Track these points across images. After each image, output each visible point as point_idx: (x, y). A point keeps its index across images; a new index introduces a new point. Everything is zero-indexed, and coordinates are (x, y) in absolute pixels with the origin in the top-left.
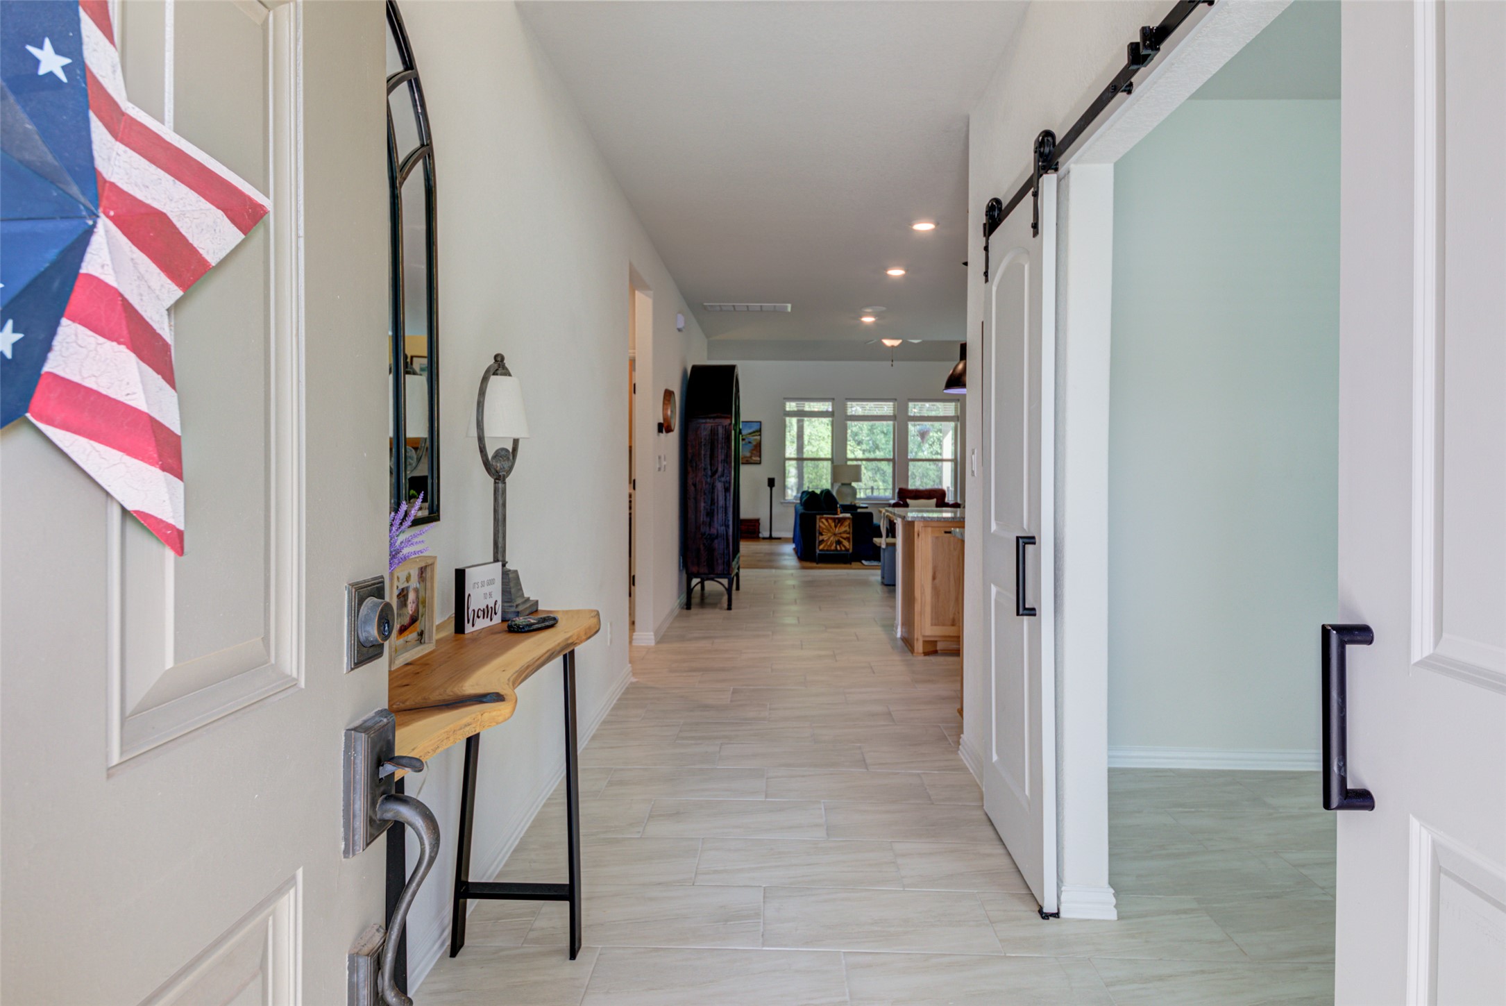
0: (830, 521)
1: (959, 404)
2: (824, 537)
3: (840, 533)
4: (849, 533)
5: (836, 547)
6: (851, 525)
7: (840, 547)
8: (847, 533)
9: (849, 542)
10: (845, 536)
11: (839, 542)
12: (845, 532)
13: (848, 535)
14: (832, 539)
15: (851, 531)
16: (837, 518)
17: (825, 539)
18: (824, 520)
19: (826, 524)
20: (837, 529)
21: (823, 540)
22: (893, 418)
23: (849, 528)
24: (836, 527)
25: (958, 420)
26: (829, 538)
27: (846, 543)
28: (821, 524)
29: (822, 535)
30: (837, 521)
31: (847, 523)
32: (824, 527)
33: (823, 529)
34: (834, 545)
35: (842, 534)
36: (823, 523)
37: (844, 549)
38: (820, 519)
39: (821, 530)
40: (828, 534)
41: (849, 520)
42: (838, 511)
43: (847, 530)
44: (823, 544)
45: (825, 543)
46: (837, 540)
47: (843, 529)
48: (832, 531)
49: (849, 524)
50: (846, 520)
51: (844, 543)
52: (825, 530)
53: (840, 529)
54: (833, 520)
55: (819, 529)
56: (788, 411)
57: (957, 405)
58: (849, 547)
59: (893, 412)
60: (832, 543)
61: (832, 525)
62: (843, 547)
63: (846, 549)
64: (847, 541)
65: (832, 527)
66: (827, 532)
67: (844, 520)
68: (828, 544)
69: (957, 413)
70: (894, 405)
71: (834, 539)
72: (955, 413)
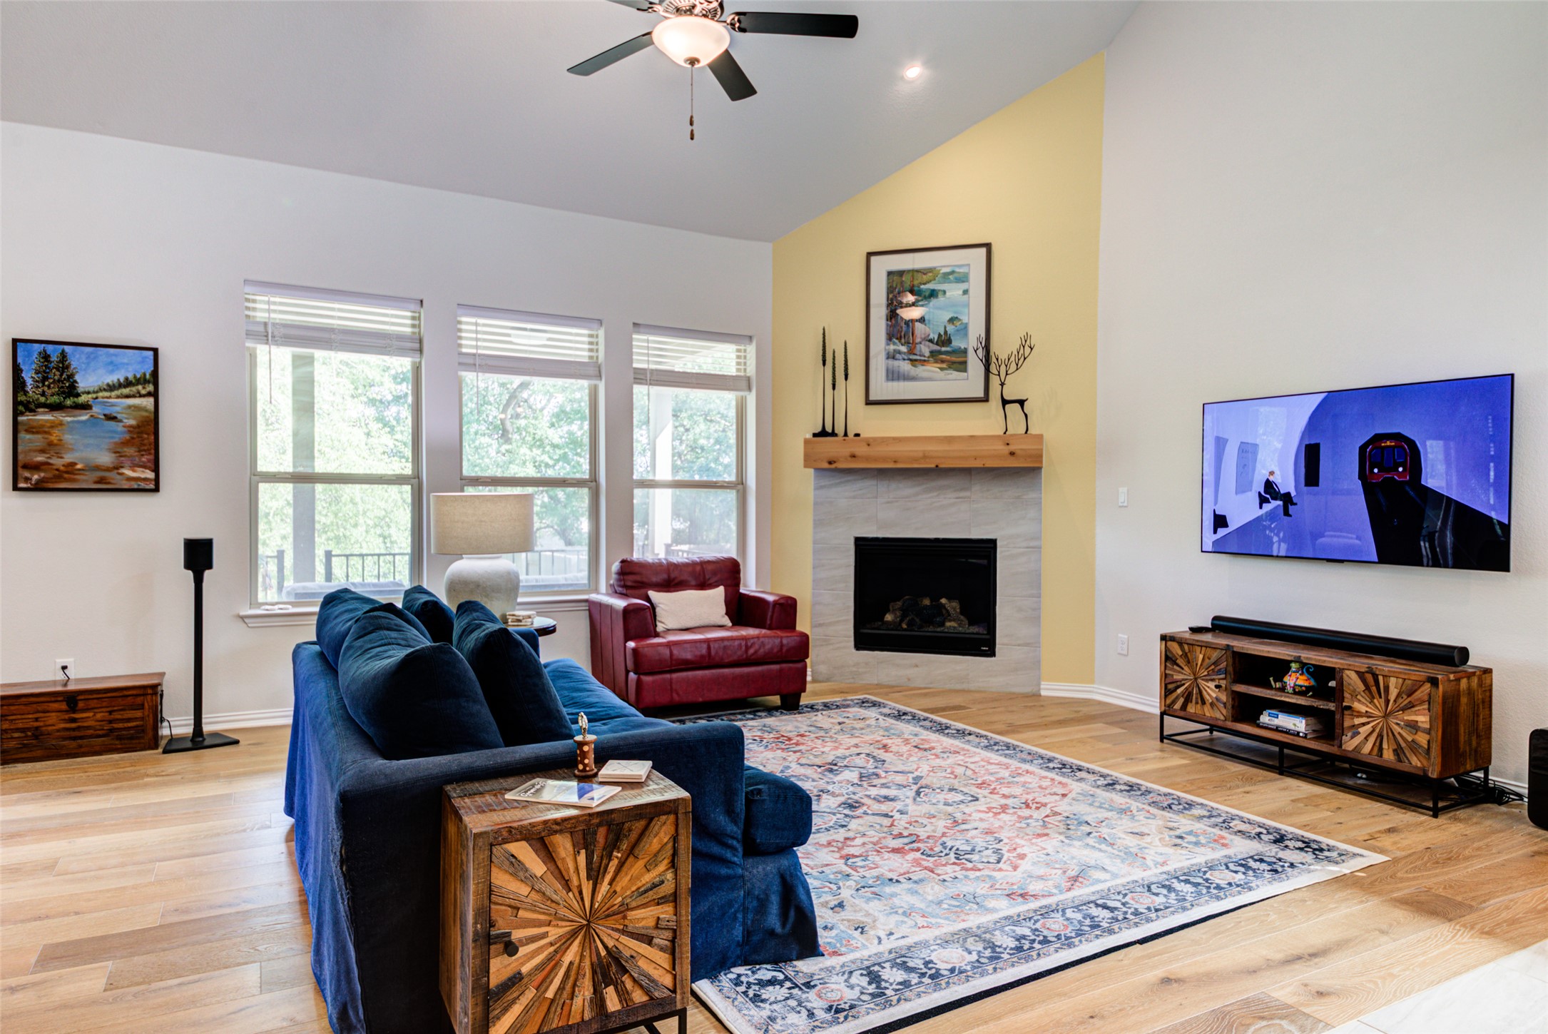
0: (563, 845)
1: (751, 349)
2: (520, 953)
3: (624, 908)
4: (674, 898)
5: (598, 1000)
6: (686, 843)
7: (623, 995)
8: (659, 902)
9: (672, 951)
10: (643, 917)
11: (612, 967)
12: (649, 896)
13: (666, 912)
14: (571, 955)
15: (686, 882)
16: (606, 818)
17: (525, 969)
18: (522, 850)
19: (537, 866)
20: (604, 888)
21: (516, 979)
22: (592, 370)
23: (673, 865)
24: (595, 875)
25: (750, 389)
26: (552, 963)
27: (653, 962)
28: (501, 879)
29: (510, 948)
30: (601, 833)
31: (661, 834)
32: (524, 890)
33: (518, 909)
34: (585, 991)
35: (632, 915)
36: (515, 864)
37: (645, 998)
38: (491, 845)
39: (502, 918)
40: (545, 935)
41: (672, 817)
42: (584, 755)
43: (662, 882)
44: (514, 1002)
45: (530, 994)
46: (603, 953)
47: (638, 878)
48: (570, 908)
49: (670, 845)
50: (656, 824)
51: (642, 963)
52: (525, 909)
53: (623, 881)
54: (579, 837)
55: (485, 915)
56: (265, 324)
57: (745, 351)
58: (675, 977)
59: (594, 354)
60: (574, 985)
61: (571, 866)
62: (641, 986)
63: (657, 994)
64: (662, 949)
65: (575, 882)
66: (539, 924)
67: (643, 823)
68: (550, 994)
69: (745, 370)
70: (597, 336)
71: (582, 957)
72: (738, 370)
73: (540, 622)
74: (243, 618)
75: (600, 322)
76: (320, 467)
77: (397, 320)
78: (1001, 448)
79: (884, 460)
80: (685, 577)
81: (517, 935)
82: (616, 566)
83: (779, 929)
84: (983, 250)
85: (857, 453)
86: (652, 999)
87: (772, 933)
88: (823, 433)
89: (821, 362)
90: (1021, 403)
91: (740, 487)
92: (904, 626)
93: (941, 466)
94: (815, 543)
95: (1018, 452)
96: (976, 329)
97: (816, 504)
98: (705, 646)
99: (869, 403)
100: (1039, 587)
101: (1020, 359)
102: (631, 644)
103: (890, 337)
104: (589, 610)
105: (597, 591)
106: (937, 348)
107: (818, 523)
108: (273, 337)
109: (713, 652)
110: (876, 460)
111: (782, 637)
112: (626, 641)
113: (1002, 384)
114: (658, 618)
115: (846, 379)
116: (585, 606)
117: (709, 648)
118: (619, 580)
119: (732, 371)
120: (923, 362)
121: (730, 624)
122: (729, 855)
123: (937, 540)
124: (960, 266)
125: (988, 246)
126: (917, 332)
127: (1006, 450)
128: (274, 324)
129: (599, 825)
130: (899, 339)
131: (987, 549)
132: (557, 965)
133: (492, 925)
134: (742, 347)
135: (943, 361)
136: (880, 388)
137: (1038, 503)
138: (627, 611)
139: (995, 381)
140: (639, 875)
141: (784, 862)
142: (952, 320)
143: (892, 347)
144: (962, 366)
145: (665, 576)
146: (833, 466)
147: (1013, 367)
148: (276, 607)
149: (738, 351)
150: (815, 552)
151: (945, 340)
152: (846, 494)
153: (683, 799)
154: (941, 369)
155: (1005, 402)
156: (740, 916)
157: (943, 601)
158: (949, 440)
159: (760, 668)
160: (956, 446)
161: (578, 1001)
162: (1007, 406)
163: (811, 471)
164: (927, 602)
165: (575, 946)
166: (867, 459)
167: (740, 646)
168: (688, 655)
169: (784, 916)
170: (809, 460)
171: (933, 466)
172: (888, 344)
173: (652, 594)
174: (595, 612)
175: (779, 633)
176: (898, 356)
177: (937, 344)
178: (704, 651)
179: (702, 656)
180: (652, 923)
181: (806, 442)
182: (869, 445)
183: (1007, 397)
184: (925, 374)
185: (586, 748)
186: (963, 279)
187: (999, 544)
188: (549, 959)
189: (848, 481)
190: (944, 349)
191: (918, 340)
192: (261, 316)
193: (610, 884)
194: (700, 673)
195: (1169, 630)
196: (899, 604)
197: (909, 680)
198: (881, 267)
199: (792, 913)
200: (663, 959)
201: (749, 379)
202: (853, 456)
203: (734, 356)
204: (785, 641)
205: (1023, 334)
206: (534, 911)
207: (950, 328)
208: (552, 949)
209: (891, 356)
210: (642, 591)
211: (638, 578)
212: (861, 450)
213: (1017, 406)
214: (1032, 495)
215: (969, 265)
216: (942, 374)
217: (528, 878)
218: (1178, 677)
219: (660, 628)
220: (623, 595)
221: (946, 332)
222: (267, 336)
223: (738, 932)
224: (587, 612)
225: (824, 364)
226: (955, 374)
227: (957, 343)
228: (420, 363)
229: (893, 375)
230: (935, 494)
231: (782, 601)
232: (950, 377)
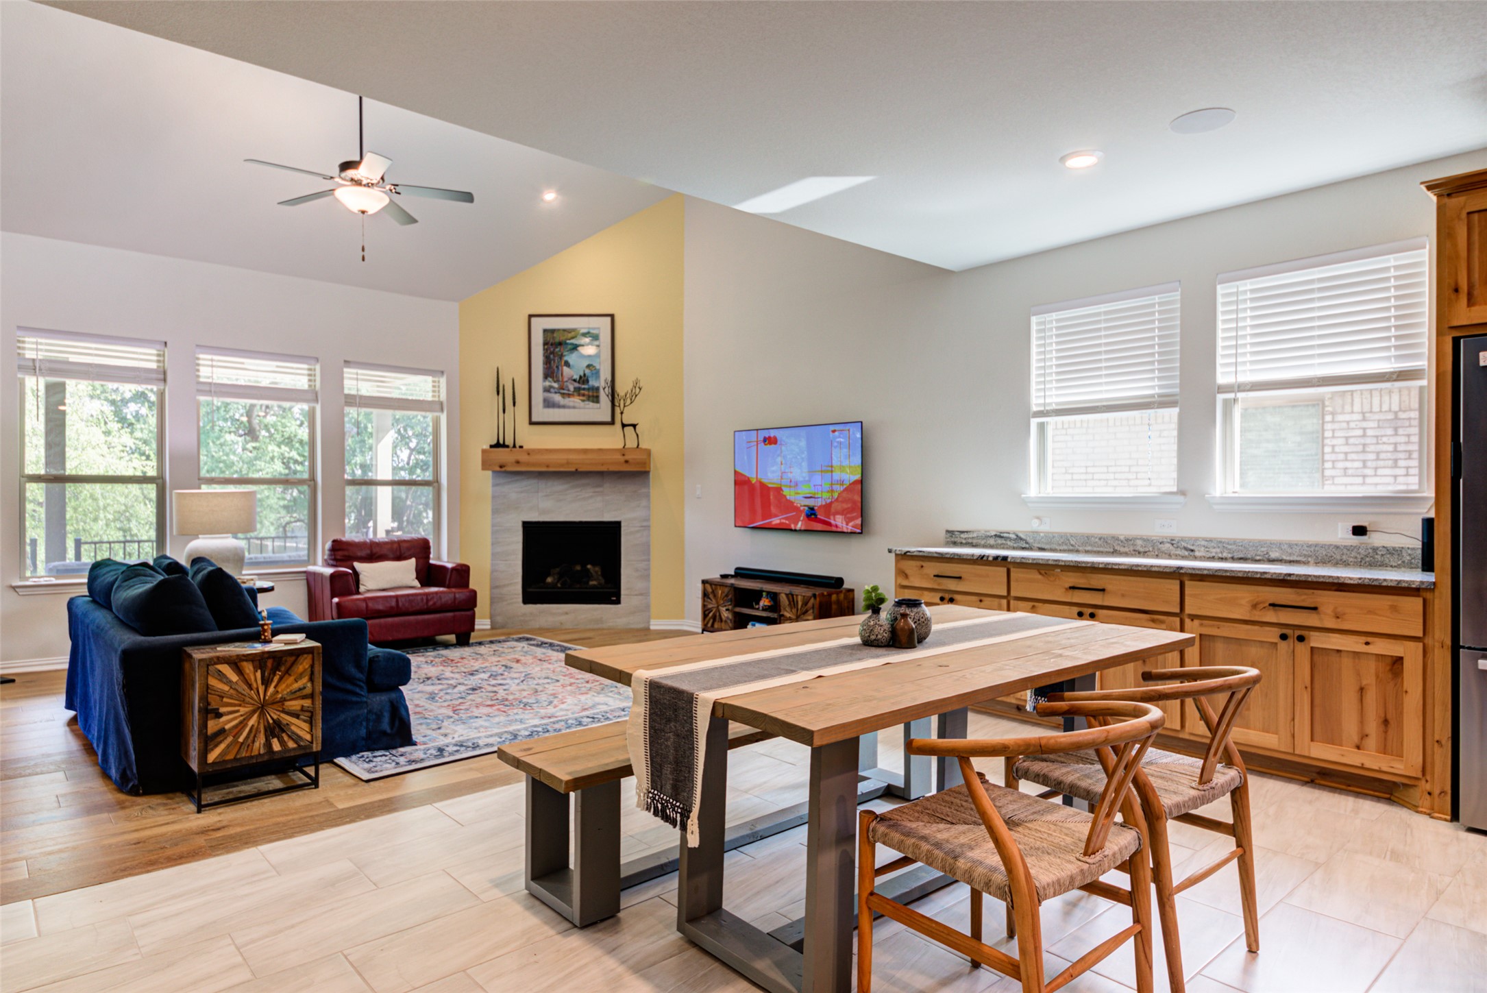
0: (248, 668)
1: (443, 381)
2: (224, 719)
3: (283, 700)
4: (311, 696)
5: (268, 745)
6: (318, 669)
7: (282, 743)
8: (304, 697)
9: (311, 722)
10: (295, 705)
11: (276, 729)
12: (298, 694)
13: (307, 703)
14: (253, 721)
15: (319, 688)
16: (272, 654)
17: (227, 727)
18: (225, 669)
19: (234, 677)
20: (271, 689)
21: (222, 732)
22: (311, 395)
23: (311, 680)
24: (266, 682)
25: (442, 410)
26: (242, 724)
27: (300, 728)
28: (213, 682)
29: (219, 715)
30: (269, 663)
31: (304, 664)
32: (226, 688)
33: (223, 697)
34: (261, 740)
35: (287, 703)
36: (221, 676)
37: (295, 746)
38: (208, 666)
39: (214, 702)
40: (238, 711)
41: (310, 656)
42: (265, 631)
43: (305, 688)
44: (221, 742)
45: (230, 739)
46: (271, 721)
47: (291, 685)
48: (252, 698)
49: (309, 669)
50: (301, 658)
51: (293, 728)
52: (227, 697)
53: (282, 687)
54: (257, 663)
55: (204, 699)
56: (34, 360)
57: (439, 382)
58: (312, 736)
59: (312, 383)
60: (255, 736)
61: (253, 678)
62: (293, 739)
63: (302, 743)
64: (305, 721)
65: (255, 685)
66: (235, 705)
67: (293, 658)
68: (241, 740)
69: (439, 396)
70: (315, 370)
71: (259, 723)
72: (433, 396)
73: (260, 584)
74: (14, 588)
75: (317, 360)
76: (71, 468)
77: (145, 358)
78: (619, 457)
79: (540, 465)
80: (385, 551)
81: (222, 710)
82: (328, 545)
83: (389, 731)
84: (609, 319)
85: (520, 460)
86: (299, 746)
87: (384, 733)
88: (497, 445)
89: (496, 393)
90: (634, 426)
91: (436, 484)
92: (559, 585)
93: (580, 470)
94: (493, 526)
95: (631, 461)
96: (605, 374)
97: (494, 497)
98: (394, 600)
99: (531, 423)
100: (649, 554)
101: (633, 396)
102: (336, 600)
103: (546, 377)
104: (307, 580)
105: (315, 564)
106: (577, 385)
107: (495, 512)
108: (40, 370)
109: (400, 604)
110: (534, 465)
111: (455, 593)
112: (332, 598)
113: (622, 413)
114: (361, 582)
115: (514, 405)
116: (303, 577)
117: (397, 601)
118: (331, 555)
119: (429, 397)
120: (569, 395)
121: (419, 586)
122: (358, 690)
123: (581, 523)
124: (594, 329)
125: (612, 316)
126: (564, 374)
127: (622, 459)
128: (40, 360)
129: (268, 658)
130: (552, 377)
131: (615, 528)
132: (246, 725)
133: (209, 704)
134: (436, 379)
135: (584, 395)
136: (541, 414)
137: (648, 496)
138: (332, 576)
139: (618, 411)
140: (292, 684)
141: (393, 695)
142: (588, 366)
143: (547, 384)
144: (596, 399)
145: (369, 552)
146: (503, 469)
147: (628, 402)
148: (42, 579)
149: (434, 382)
150: (493, 533)
151: (583, 379)
152: (514, 490)
153: (317, 647)
154: (583, 401)
155: (624, 426)
156: (364, 723)
157: (589, 566)
158: (585, 451)
159: (438, 616)
160: (590, 456)
161: (257, 744)
162: (626, 428)
163: (489, 473)
164: (578, 568)
165: (255, 717)
166: (528, 464)
167: (422, 599)
168: (380, 607)
169: (392, 723)
170: (486, 465)
171: (574, 470)
172: (544, 381)
173: (357, 565)
174: (311, 580)
175: (453, 590)
176: (552, 390)
177: (579, 382)
178: (393, 604)
179: (392, 608)
180: (299, 708)
181: (484, 451)
182: (529, 454)
183: (625, 422)
184: (571, 404)
185: (266, 627)
186: (595, 337)
187: (623, 524)
188: (241, 722)
189: (517, 480)
190: (583, 386)
191: (565, 379)
192: (30, 355)
193: (275, 687)
194: (390, 620)
195: (706, 577)
196: (558, 570)
197: (561, 623)
198: (539, 325)
199: (397, 723)
200: (306, 726)
201: (441, 403)
202: (518, 462)
203: (431, 384)
204: (457, 596)
205: (634, 379)
206: (232, 699)
207: (588, 372)
208: (242, 718)
209: (547, 390)
210: (349, 563)
211: (346, 553)
212: (523, 458)
213: (632, 428)
214: (644, 490)
215: (599, 328)
216: (582, 404)
217: (230, 683)
218: (710, 606)
219: (362, 589)
220: (333, 566)
221: (585, 375)
222: (35, 369)
223: (363, 732)
224: (305, 581)
225: (498, 394)
226: (591, 404)
227: (593, 383)
228: (164, 390)
229: (548, 404)
230: (579, 489)
231: (459, 568)
232: (587, 406)
